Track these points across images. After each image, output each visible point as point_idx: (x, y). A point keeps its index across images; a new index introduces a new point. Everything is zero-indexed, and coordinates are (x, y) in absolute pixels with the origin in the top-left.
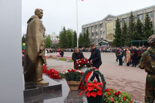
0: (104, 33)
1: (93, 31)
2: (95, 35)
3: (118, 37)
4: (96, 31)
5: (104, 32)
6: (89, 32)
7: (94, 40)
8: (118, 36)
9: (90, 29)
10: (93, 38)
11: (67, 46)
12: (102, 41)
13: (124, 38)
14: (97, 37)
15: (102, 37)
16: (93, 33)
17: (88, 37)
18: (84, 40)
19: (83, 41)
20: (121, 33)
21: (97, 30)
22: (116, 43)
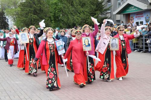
12: (129, 2)
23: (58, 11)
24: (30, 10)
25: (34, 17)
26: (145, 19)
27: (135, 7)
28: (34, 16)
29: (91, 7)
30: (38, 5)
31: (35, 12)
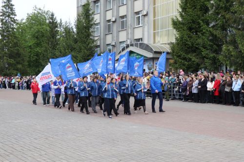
0: (146, 18)
1: (110, 16)
2: (115, 28)
3: (190, 29)
4: (121, 15)
5: (145, 16)
6: (97, 18)
7: (114, 46)
8: (194, 22)
9: (102, 8)
10: (109, 39)
11: (19, 66)
12: (131, 49)
13: (218, 33)
14: (123, 36)
15: (138, 34)
16: (109, 21)
17: (89, 35)
18: (75, 46)
19: (73, 49)
20: (206, 10)
21: (123, 11)
22: (179, 56)
23: (34, 55)
24: (5, 53)
25: (11, 62)
26: (147, 67)
27: (138, 54)
28: (10, 60)
29: (85, 52)
30: (16, 48)
31: (11, 56)
